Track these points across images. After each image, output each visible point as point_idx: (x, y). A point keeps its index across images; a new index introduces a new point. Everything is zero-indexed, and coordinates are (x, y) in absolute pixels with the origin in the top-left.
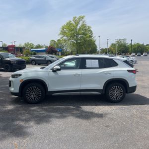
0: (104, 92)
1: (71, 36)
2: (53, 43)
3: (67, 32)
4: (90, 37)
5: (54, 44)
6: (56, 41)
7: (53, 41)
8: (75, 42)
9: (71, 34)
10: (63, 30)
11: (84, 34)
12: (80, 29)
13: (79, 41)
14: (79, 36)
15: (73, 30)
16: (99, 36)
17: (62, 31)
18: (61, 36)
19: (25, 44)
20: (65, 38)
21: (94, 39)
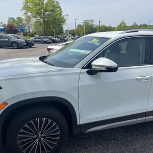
1: (37, 13)
2: (11, 20)
3: (31, 7)
5: (13, 22)
6: (16, 19)
7: (11, 18)
8: (42, 20)
13: (47, 19)
16: (68, 15)
17: (25, 6)
18: (24, 11)
20: (30, 14)
21: (64, 18)
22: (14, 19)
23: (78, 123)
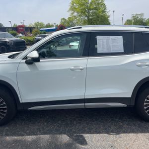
0: (133, 104)
2: (63, 21)
3: (77, 7)
4: (103, 12)
5: (65, 22)
6: (67, 19)
9: (81, 9)
10: (73, 5)
11: (96, 9)
12: (91, 3)
13: (91, 18)
14: (91, 11)
15: (84, 4)
16: (114, 11)
17: (71, 7)
18: (71, 12)
19: (36, 24)
20: (75, 14)
21: (108, 14)
22: (65, 20)
23: (21, 102)
